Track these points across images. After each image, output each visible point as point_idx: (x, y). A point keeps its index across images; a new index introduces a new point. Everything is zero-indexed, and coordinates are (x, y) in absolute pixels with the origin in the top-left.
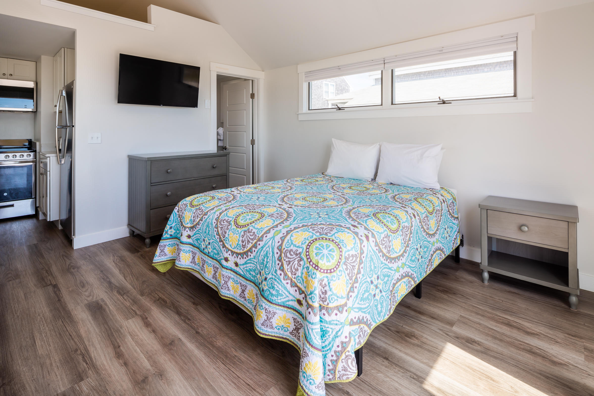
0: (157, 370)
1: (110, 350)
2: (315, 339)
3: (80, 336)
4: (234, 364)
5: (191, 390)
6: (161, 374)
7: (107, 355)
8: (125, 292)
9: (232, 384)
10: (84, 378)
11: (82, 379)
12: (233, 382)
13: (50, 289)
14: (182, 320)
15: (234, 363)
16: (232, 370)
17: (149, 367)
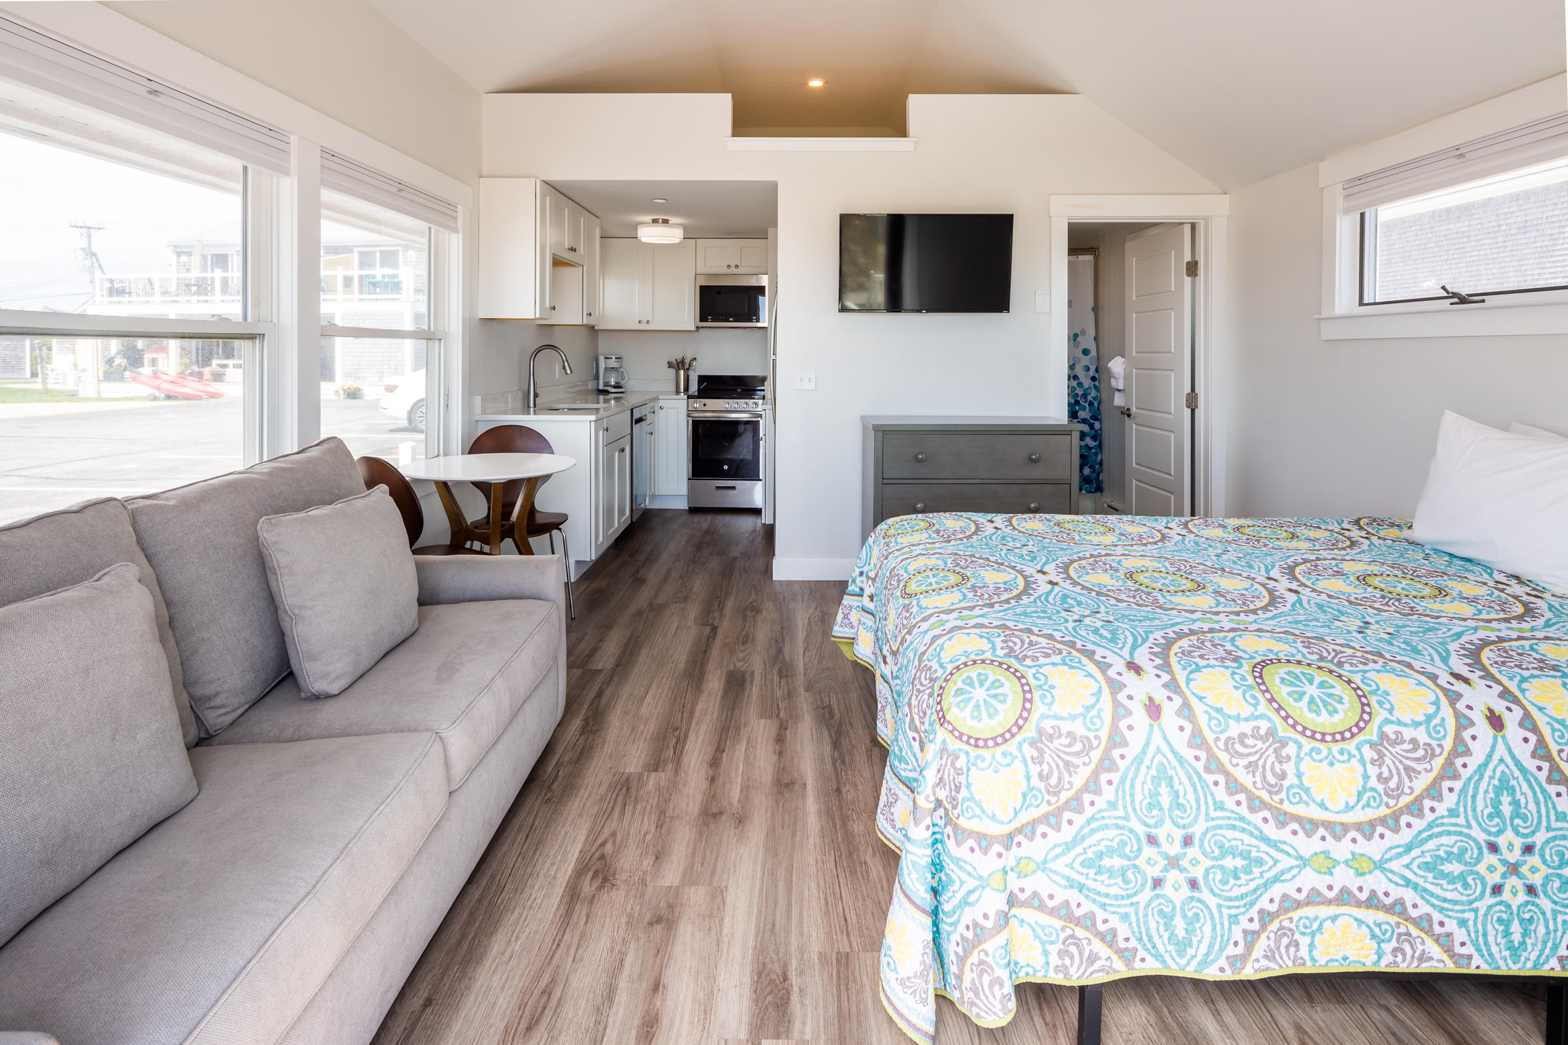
0: (740, 812)
1: (710, 751)
2: (909, 874)
3: (692, 713)
4: (851, 873)
5: (759, 867)
6: (741, 820)
7: (702, 754)
8: (789, 674)
9: (822, 901)
10: (660, 769)
11: (656, 770)
12: (826, 899)
13: (708, 629)
14: (833, 757)
15: (853, 873)
16: (841, 880)
17: (735, 801)
